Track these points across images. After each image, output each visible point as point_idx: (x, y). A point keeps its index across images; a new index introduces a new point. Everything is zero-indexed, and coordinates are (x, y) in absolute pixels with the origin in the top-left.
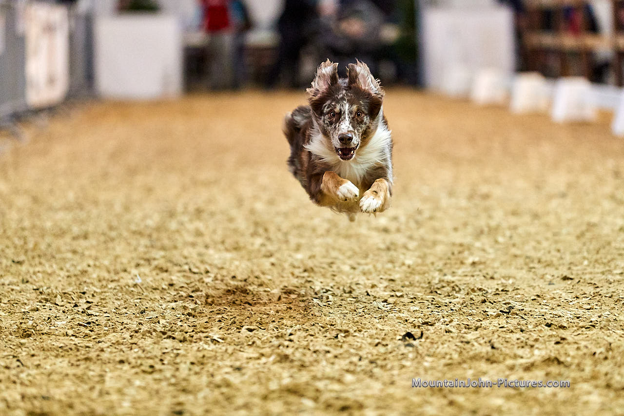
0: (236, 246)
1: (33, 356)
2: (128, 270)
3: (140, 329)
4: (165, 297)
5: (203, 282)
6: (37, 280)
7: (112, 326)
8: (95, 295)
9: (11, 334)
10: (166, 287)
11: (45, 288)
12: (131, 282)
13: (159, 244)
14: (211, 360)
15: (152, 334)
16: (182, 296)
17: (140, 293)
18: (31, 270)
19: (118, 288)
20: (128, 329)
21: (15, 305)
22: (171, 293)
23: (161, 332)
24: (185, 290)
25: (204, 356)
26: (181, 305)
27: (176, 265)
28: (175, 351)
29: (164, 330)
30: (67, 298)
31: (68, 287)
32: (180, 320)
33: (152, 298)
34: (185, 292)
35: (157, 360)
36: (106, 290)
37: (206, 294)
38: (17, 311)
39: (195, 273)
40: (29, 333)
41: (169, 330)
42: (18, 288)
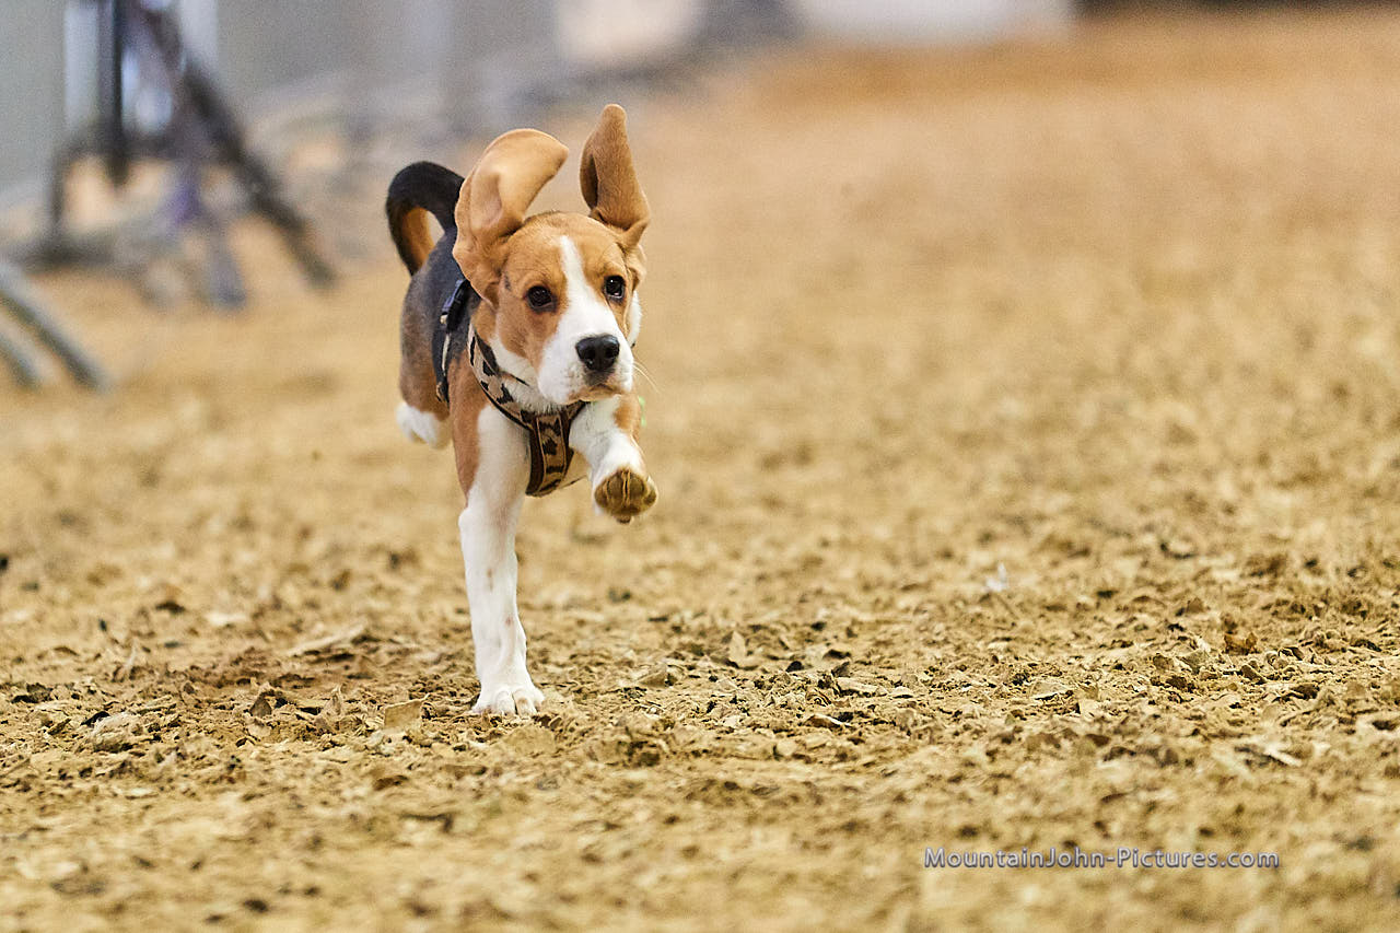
0: (1306, 469)
1: (672, 820)
2: (958, 552)
3: (1019, 730)
4: (1088, 632)
5: (1213, 582)
6: (658, 590)
7: (924, 722)
8: (856, 630)
9: (591, 756)
10: (1089, 601)
11: (688, 614)
12: (971, 590)
13: (1051, 472)
14: (1264, 822)
15: (1058, 746)
16: (1145, 628)
17: (1004, 621)
18: (636, 562)
19: (930, 607)
20: (977, 732)
21: (594, 669)
22: (1108, 619)
23: (1090, 736)
24: (1155, 608)
25: (1239, 810)
26: (1145, 654)
27: (1116, 533)
28: (1144, 796)
29: (1100, 730)
30: (763, 642)
31: (763, 609)
32: (1147, 699)
33: (1047, 636)
34: (1153, 614)
35: (1086, 824)
36: (889, 614)
37: (1222, 618)
38: (604, 687)
39: (1178, 557)
40: (653, 751)
41: (1117, 732)
42: (599, 618)
